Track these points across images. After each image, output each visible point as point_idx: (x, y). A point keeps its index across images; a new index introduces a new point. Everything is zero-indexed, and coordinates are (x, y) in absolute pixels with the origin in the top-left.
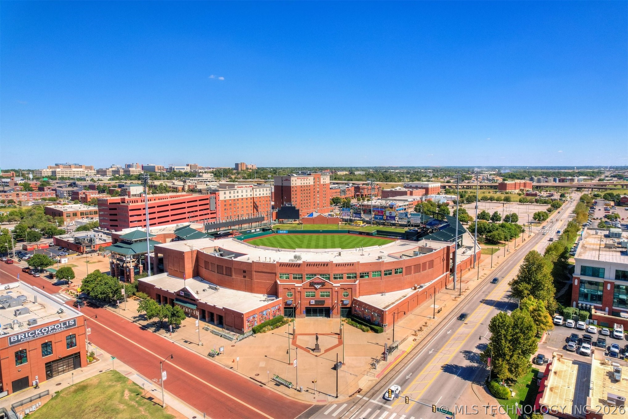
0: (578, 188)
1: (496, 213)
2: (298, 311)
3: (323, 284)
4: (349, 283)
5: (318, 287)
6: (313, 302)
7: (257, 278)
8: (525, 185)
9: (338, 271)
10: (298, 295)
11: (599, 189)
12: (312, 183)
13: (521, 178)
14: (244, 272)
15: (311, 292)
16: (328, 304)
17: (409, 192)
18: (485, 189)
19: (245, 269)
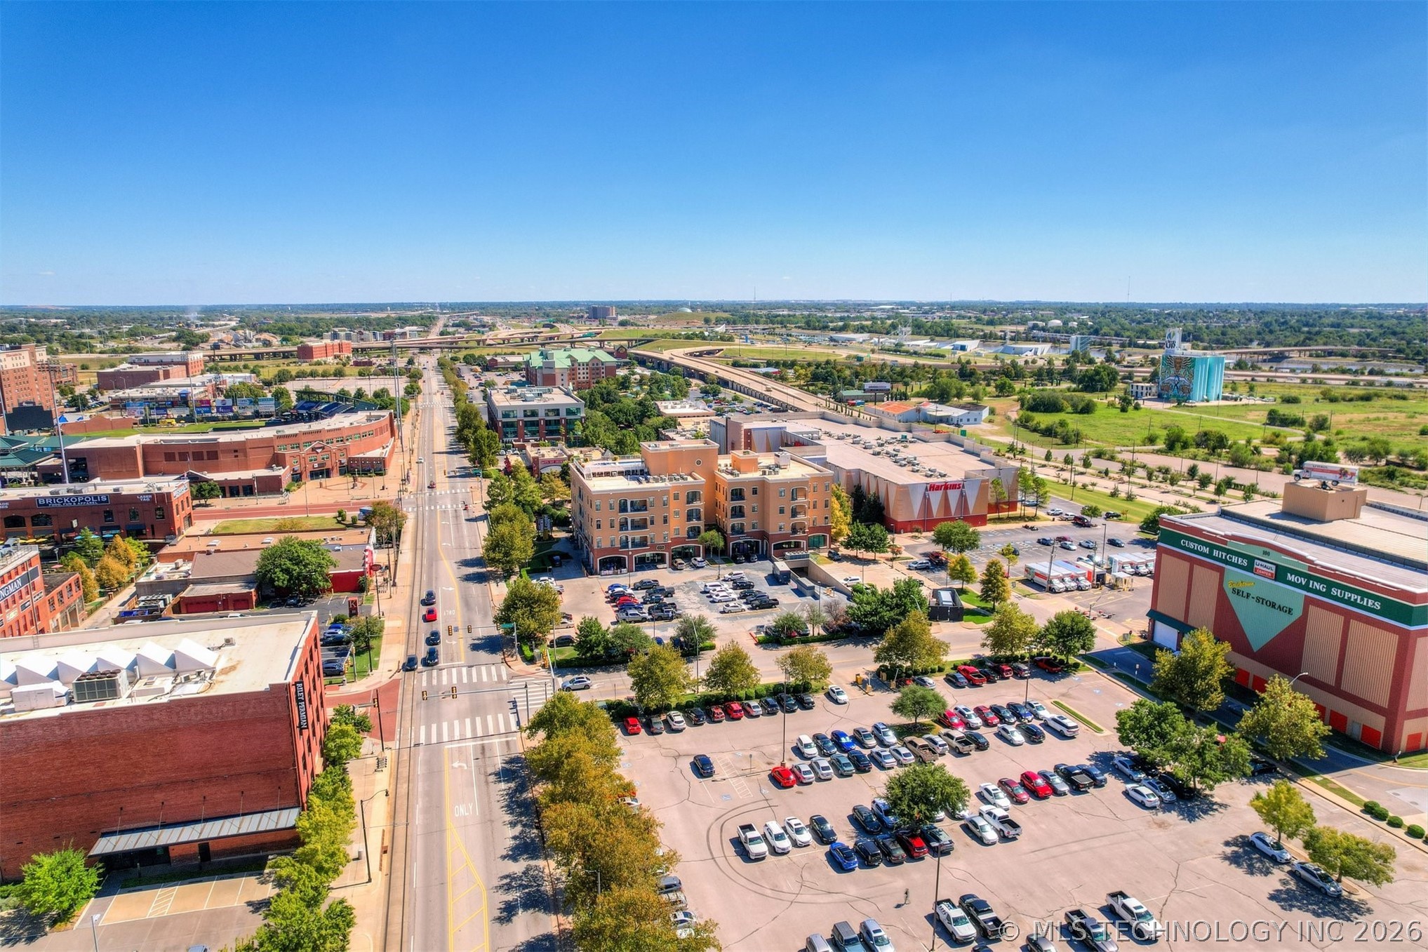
0: (422, 349)
1: (359, 390)
2: (303, 476)
3: (323, 448)
4: (340, 444)
5: (319, 451)
6: (316, 465)
7: (252, 455)
8: (340, 347)
9: (329, 436)
10: (303, 462)
11: (451, 348)
12: (28, 364)
13: (308, 333)
14: (236, 451)
15: (313, 456)
16: (328, 466)
17: (161, 373)
18: (268, 359)
19: (237, 448)
